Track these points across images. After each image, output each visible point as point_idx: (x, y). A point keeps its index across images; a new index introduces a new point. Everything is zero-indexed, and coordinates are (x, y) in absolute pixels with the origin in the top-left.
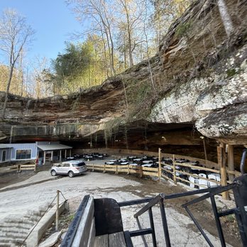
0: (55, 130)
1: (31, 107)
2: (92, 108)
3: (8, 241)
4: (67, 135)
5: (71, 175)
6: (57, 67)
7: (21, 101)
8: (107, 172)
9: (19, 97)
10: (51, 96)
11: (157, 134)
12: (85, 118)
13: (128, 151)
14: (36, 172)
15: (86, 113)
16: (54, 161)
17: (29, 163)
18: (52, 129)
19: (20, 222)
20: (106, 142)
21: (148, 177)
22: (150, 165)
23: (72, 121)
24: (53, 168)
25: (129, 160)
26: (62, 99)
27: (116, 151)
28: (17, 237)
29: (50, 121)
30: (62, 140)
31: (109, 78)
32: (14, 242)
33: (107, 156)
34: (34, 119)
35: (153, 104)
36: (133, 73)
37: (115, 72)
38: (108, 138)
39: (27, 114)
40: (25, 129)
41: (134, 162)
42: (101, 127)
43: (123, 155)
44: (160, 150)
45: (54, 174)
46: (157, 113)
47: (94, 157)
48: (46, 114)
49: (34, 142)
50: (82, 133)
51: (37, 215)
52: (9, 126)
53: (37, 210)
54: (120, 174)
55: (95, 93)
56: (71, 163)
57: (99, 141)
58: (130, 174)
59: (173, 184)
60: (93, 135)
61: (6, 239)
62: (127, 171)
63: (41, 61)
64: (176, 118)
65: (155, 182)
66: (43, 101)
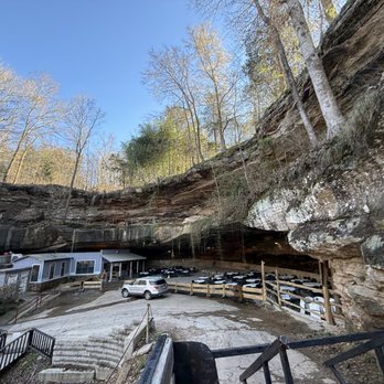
0: (125, 234)
1: (97, 203)
2: (173, 203)
3: (91, 363)
4: (140, 241)
5: (148, 296)
6: (129, 152)
7: (85, 197)
8: (194, 294)
9: (83, 192)
10: (121, 188)
11: (268, 238)
12: (164, 216)
13: (226, 265)
14: (103, 292)
15: (165, 210)
16: (124, 278)
17: (91, 280)
18: (122, 232)
19: (104, 342)
20: (193, 252)
21: (251, 302)
22: (254, 285)
23: (146, 221)
24: (125, 286)
25: (227, 278)
26: (135, 193)
27: (209, 263)
28: (101, 358)
29: (118, 221)
30: (133, 248)
31: (195, 166)
32: (98, 364)
33: (195, 271)
34: (99, 219)
35: (250, 204)
36: (226, 160)
37: (202, 157)
38: (196, 245)
39: (91, 213)
40: (90, 233)
41: (234, 280)
42: (186, 230)
43: (218, 270)
44: (263, 263)
45: (126, 294)
46: (255, 217)
47: (177, 273)
48: (114, 212)
49: (98, 250)
50: (161, 238)
51: (123, 334)
52: (71, 229)
53: (122, 328)
54: (213, 297)
55: (178, 184)
56: (147, 279)
57: (183, 248)
58: (226, 297)
59: (278, 309)
60: (175, 240)
61: (90, 360)
62: (222, 292)
63: (106, 140)
64: (274, 225)
65: (257, 308)
66: (112, 195)
